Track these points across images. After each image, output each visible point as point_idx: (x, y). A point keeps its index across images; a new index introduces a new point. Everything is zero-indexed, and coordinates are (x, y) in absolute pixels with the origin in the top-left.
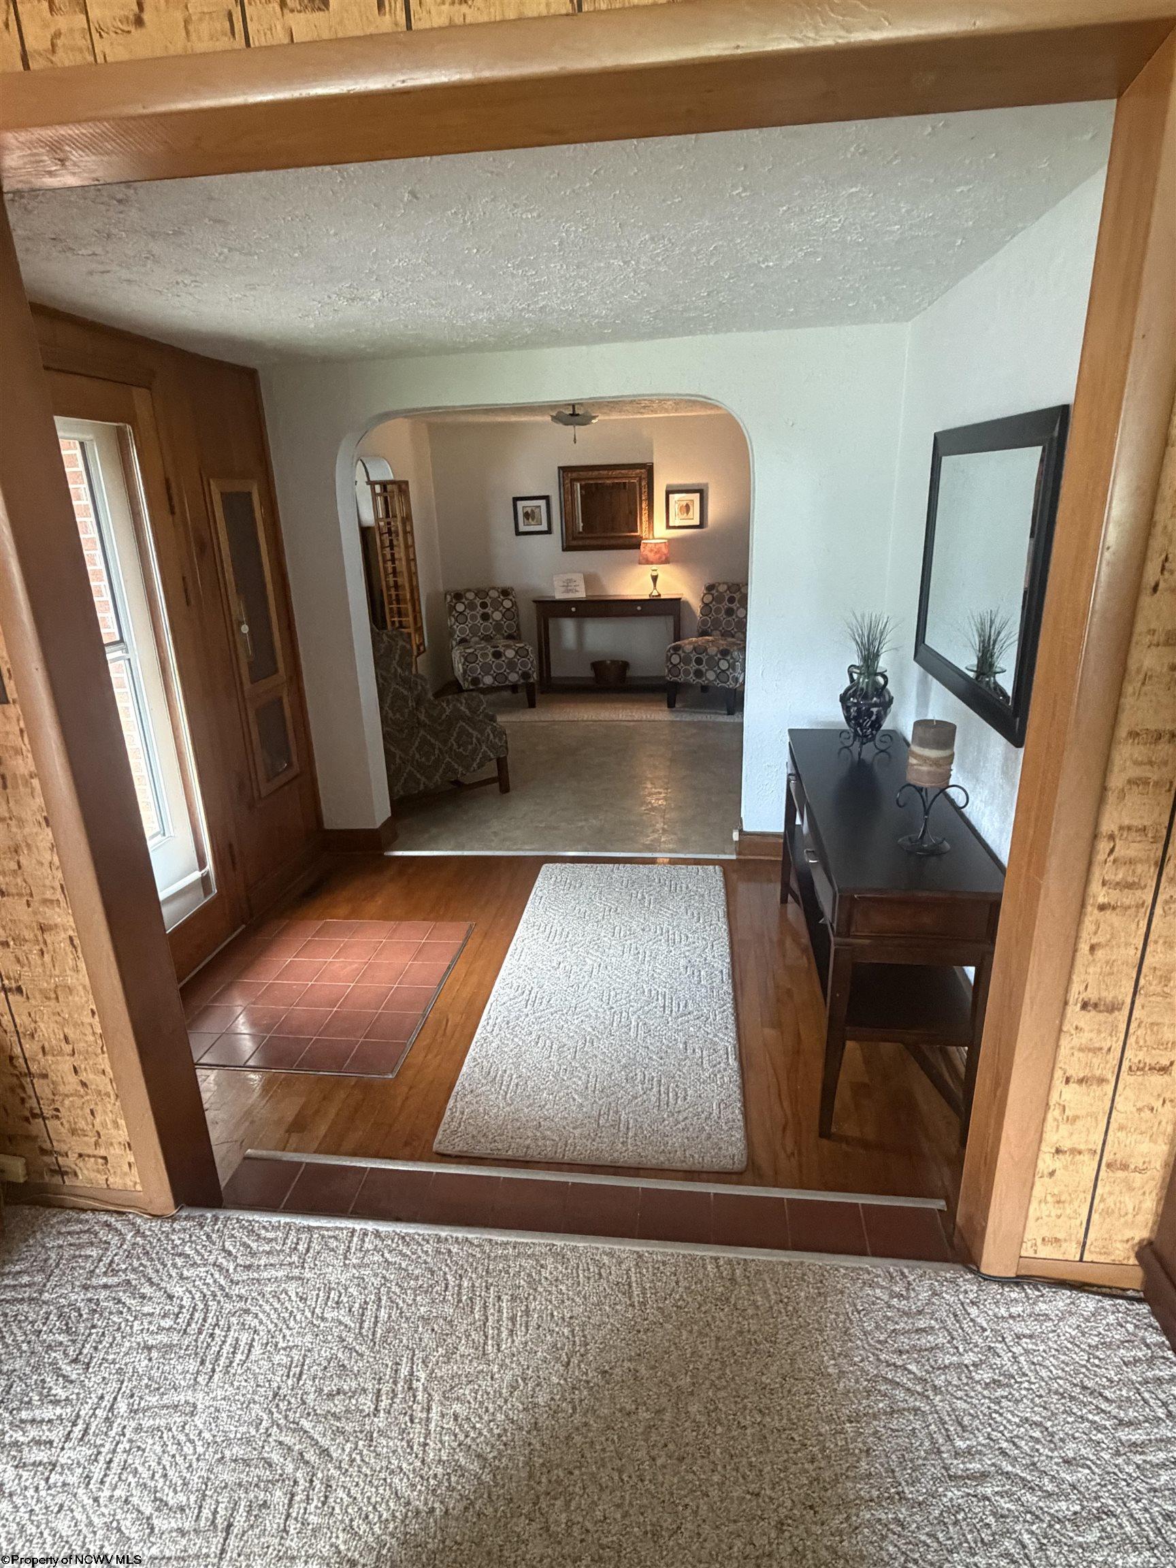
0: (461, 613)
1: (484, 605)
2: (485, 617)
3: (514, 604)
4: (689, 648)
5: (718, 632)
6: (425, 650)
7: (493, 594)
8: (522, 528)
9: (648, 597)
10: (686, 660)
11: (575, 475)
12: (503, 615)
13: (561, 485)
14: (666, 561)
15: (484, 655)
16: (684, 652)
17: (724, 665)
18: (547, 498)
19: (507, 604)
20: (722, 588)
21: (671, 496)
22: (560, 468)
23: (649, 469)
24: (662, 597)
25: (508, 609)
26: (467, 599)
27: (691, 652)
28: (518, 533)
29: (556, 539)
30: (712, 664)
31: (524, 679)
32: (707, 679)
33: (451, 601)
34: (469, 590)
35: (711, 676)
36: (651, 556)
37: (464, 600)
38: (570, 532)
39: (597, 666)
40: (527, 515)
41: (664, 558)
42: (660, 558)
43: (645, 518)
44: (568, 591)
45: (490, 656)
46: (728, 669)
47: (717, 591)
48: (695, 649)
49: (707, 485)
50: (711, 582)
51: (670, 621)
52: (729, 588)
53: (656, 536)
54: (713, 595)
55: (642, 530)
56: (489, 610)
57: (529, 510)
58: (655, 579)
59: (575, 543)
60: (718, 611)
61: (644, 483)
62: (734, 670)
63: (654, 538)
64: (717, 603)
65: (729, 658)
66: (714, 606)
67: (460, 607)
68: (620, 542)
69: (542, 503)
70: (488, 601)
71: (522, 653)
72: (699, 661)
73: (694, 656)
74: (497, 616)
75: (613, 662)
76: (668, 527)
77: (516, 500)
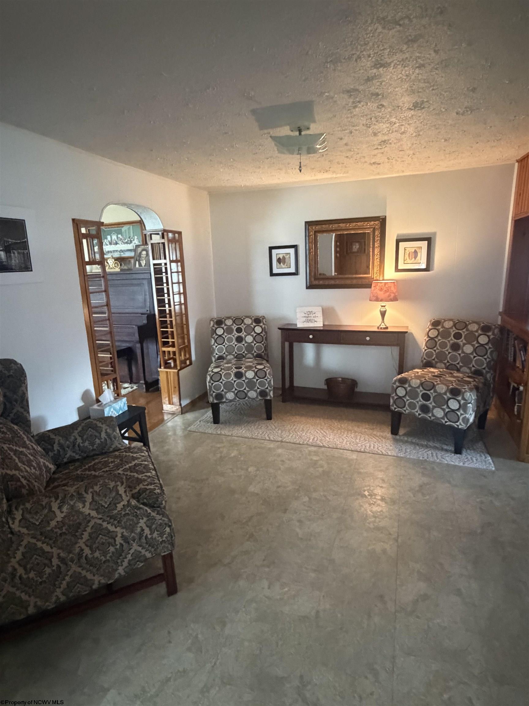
0: (220, 336)
1: (239, 330)
2: (239, 340)
3: (263, 330)
4: (415, 383)
5: (443, 365)
6: (191, 363)
7: (248, 321)
8: (275, 271)
9: (376, 330)
10: (412, 393)
11: (318, 228)
12: (254, 339)
13: (307, 235)
14: (395, 299)
15: (228, 375)
16: (410, 386)
17: (454, 405)
18: (295, 247)
19: (258, 330)
20: (448, 324)
21: (401, 244)
22: (306, 222)
23: (382, 221)
24: (389, 330)
25: (258, 334)
26: (226, 325)
27: (418, 387)
28: (272, 274)
29: (301, 279)
30: (441, 402)
31: (261, 396)
32: (433, 415)
33: (213, 326)
34: (229, 318)
35: (439, 413)
36: (381, 295)
37: (223, 326)
38: (313, 274)
39: (330, 382)
40: (279, 261)
41: (392, 295)
42: (389, 296)
43: (377, 262)
44: (308, 321)
45: (233, 376)
46: (458, 410)
47: (443, 327)
48: (422, 384)
49: (435, 234)
50: (437, 316)
51: (396, 350)
52: (455, 325)
53: (386, 278)
54: (438, 330)
55: (374, 273)
56: (243, 334)
57: (281, 256)
58: (383, 314)
59: (316, 282)
60: (443, 345)
61: (377, 233)
62: (465, 411)
63: (383, 280)
64: (443, 338)
65: (460, 398)
66: (440, 340)
67: (220, 331)
68: (355, 282)
69: (292, 251)
70: (243, 326)
71: (260, 374)
72: (426, 397)
73: (421, 391)
74: (249, 339)
75: (343, 379)
76: (397, 270)
77: (271, 249)
